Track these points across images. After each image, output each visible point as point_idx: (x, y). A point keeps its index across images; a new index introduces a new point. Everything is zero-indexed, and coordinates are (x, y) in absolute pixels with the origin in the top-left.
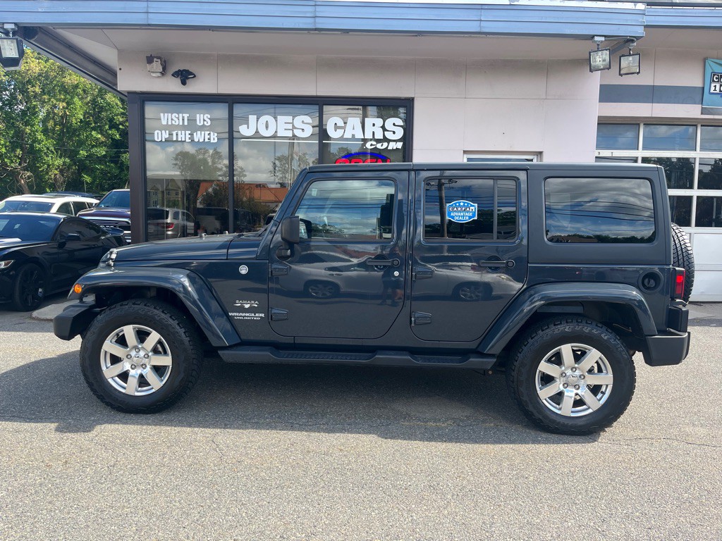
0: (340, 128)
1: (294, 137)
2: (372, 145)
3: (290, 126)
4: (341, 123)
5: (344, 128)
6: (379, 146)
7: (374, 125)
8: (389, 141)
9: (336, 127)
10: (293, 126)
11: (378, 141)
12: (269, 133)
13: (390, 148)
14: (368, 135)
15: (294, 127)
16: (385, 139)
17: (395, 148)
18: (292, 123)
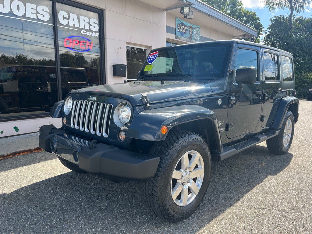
0: (66, 18)
1: (38, 19)
2: (84, 32)
3: (35, 12)
4: (66, 16)
5: (68, 19)
6: (87, 33)
7: (84, 21)
8: (92, 32)
9: (64, 18)
10: (37, 11)
11: (87, 31)
12: (20, 13)
13: (93, 35)
14: (82, 27)
15: (37, 13)
16: (90, 30)
17: (95, 36)
18: (36, 9)
